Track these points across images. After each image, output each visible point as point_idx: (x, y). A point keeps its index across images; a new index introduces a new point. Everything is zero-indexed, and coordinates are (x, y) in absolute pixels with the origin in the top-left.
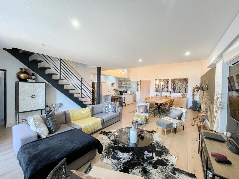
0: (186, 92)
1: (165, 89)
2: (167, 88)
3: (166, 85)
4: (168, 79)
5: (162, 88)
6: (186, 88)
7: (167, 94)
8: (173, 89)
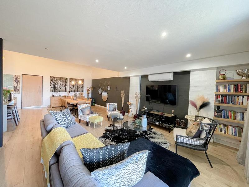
0: (82, 92)
1: (64, 89)
2: (65, 87)
3: (65, 84)
4: (67, 78)
5: (60, 88)
6: (82, 88)
7: (66, 94)
8: (72, 88)
